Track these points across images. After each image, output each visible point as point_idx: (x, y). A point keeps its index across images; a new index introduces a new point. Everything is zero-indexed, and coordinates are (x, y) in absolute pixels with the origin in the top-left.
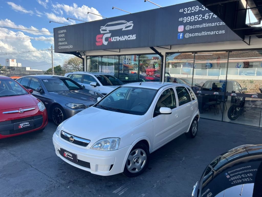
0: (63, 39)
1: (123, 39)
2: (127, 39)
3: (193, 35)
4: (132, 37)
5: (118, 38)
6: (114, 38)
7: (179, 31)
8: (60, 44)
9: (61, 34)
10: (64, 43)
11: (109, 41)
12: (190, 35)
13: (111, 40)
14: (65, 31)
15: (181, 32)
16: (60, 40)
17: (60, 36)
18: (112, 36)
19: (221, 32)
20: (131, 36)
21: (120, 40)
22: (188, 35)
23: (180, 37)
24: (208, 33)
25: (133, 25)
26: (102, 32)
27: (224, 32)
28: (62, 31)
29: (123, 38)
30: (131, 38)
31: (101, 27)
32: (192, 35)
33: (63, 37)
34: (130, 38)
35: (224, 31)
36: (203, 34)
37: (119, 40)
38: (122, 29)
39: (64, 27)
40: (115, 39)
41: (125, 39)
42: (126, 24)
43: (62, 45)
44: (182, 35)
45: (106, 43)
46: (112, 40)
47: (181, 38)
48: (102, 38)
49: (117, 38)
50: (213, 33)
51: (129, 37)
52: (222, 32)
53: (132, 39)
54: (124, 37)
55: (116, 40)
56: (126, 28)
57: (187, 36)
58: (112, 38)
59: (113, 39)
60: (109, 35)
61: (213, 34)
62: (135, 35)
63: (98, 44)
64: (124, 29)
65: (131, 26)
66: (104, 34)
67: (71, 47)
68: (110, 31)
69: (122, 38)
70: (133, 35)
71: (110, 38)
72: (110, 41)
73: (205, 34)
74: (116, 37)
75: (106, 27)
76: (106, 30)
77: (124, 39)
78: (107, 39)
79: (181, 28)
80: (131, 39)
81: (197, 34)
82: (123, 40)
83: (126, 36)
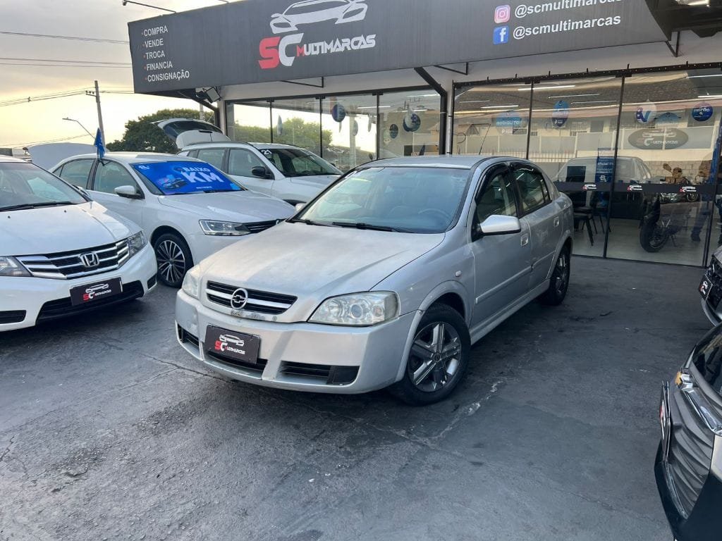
0: (160, 54)
1: (338, 47)
2: (349, 49)
3: (536, 32)
4: (364, 42)
5: (325, 47)
6: (311, 46)
7: (498, 21)
8: (151, 66)
9: (153, 38)
10: (161, 66)
11: (298, 55)
12: (529, 32)
13: (303, 52)
14: (162, 29)
15: (502, 25)
16: (150, 55)
17: (148, 44)
18: (306, 40)
19: (610, 21)
20: (361, 39)
21: (329, 51)
22: (521, 30)
23: (500, 36)
24: (577, 25)
25: (365, 7)
26: (276, 30)
27: (619, 21)
28: (155, 31)
29: (339, 45)
30: (362, 44)
31: (273, 16)
32: (531, 31)
33: (159, 48)
34: (360, 44)
35: (619, 17)
36: (563, 26)
37: (326, 52)
38: (337, 19)
39: (159, 17)
40: (315, 49)
41: (345, 47)
42: (346, 6)
43: (157, 72)
44: (505, 33)
45: (288, 61)
46: (307, 51)
47: (502, 40)
48: (277, 48)
49: (320, 47)
50: (588, 24)
51: (356, 43)
52: (613, 21)
53: (365, 46)
54: (341, 42)
55: (317, 52)
56: (347, 16)
57: (520, 33)
58: (305, 46)
59: (311, 50)
60: (297, 38)
61: (589, 26)
62: (374, 36)
63: (264, 64)
64: (341, 21)
65: (362, 10)
66: (282, 35)
67: (185, 75)
68: (301, 28)
69: (336, 45)
70: (368, 37)
71: (301, 45)
72: (301, 54)
73: (567, 28)
74: (317, 45)
75: (289, 17)
76: (286, 25)
77: (342, 49)
78: (290, 50)
79: (502, 14)
80: (363, 47)
81: (544, 29)
82: (338, 50)
83: (348, 40)
